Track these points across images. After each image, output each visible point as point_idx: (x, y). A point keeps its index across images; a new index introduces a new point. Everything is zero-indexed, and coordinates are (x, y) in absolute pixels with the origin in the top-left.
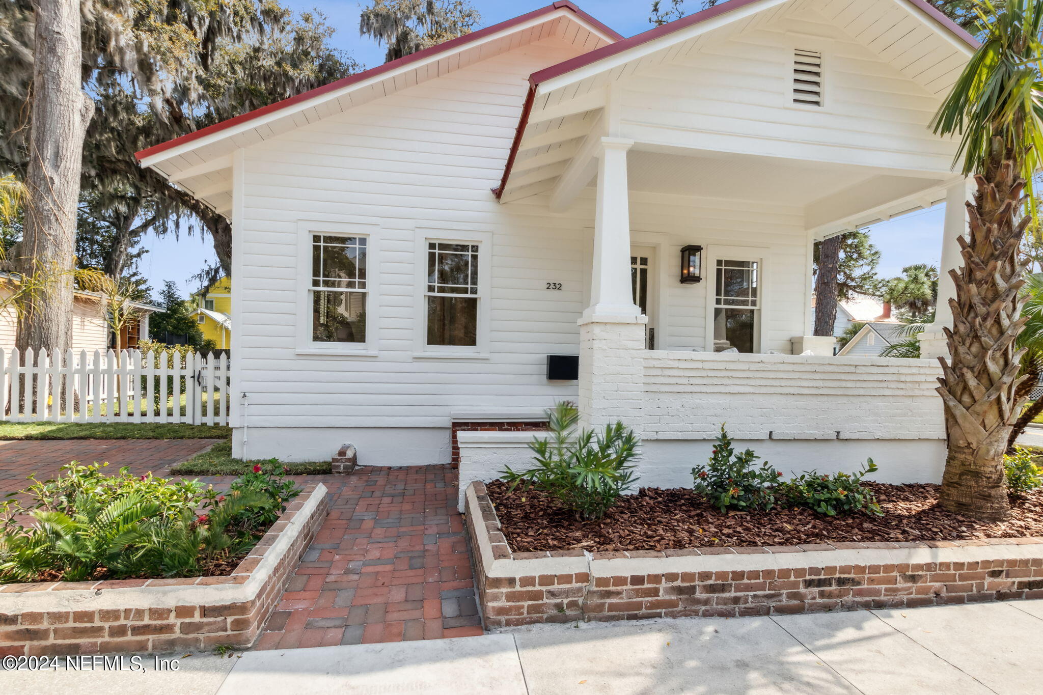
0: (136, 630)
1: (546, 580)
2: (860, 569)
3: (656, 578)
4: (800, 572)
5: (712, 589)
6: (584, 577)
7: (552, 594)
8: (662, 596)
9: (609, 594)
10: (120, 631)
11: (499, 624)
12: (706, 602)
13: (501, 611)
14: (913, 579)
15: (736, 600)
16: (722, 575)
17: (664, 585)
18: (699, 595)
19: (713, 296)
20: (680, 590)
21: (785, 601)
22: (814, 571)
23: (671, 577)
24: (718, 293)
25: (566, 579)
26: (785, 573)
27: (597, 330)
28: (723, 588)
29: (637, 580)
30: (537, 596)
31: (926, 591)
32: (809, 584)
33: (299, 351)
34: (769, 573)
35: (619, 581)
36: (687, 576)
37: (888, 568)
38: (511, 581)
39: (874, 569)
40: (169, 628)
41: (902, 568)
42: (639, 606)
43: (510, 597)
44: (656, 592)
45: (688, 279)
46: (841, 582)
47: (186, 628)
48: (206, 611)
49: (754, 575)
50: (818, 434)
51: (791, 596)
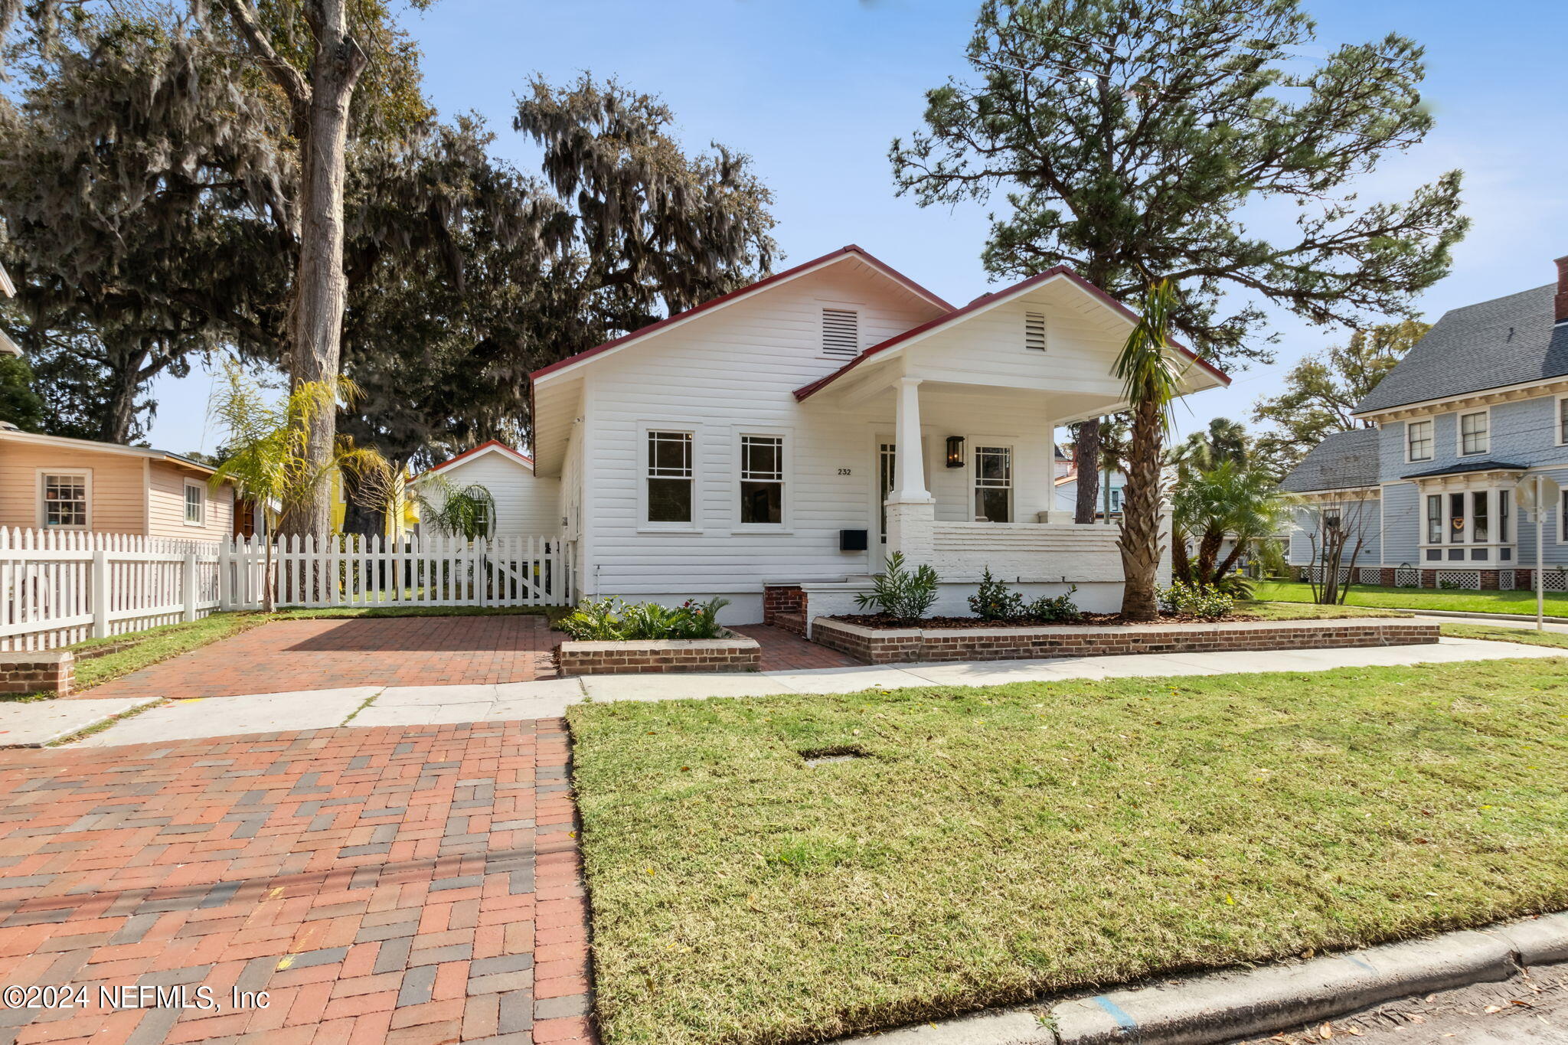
0: (711, 660)
1: (900, 640)
2: (1061, 637)
3: (955, 639)
4: (1029, 638)
5: (983, 646)
6: (919, 639)
7: (903, 647)
8: (958, 649)
9: (932, 647)
10: (704, 660)
11: (877, 663)
12: (981, 653)
13: (878, 655)
14: (1090, 643)
15: (996, 652)
16: (989, 638)
17: (959, 643)
18: (977, 649)
19: (973, 478)
20: (967, 646)
21: (1022, 654)
22: (1037, 637)
23: (963, 639)
24: (978, 475)
25: (909, 639)
26: (1021, 638)
27: (903, 508)
28: (989, 646)
29: (946, 640)
30: (896, 648)
31: (1098, 649)
32: (1034, 644)
33: (641, 529)
34: (1013, 638)
35: (937, 640)
36: (971, 639)
37: (1077, 636)
38: (883, 640)
39: (1069, 637)
40: (725, 659)
41: (1084, 636)
42: (947, 654)
43: (883, 648)
44: (955, 647)
45: (953, 464)
46: (1051, 643)
47: (733, 659)
48: (742, 651)
49: (1005, 638)
50: (1049, 578)
51: (1025, 651)
